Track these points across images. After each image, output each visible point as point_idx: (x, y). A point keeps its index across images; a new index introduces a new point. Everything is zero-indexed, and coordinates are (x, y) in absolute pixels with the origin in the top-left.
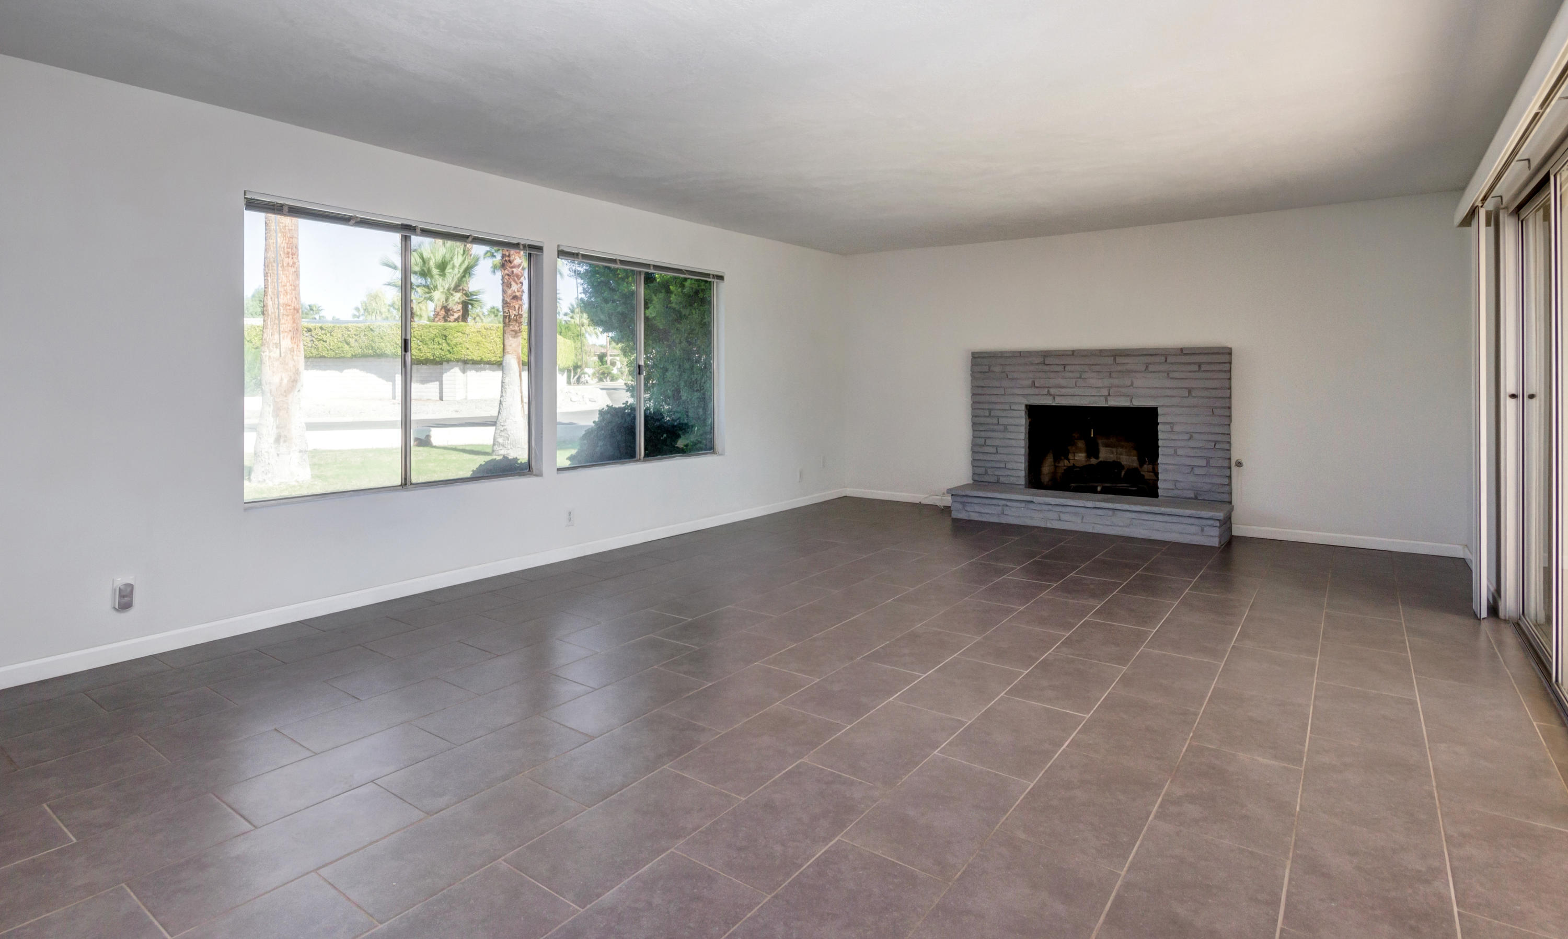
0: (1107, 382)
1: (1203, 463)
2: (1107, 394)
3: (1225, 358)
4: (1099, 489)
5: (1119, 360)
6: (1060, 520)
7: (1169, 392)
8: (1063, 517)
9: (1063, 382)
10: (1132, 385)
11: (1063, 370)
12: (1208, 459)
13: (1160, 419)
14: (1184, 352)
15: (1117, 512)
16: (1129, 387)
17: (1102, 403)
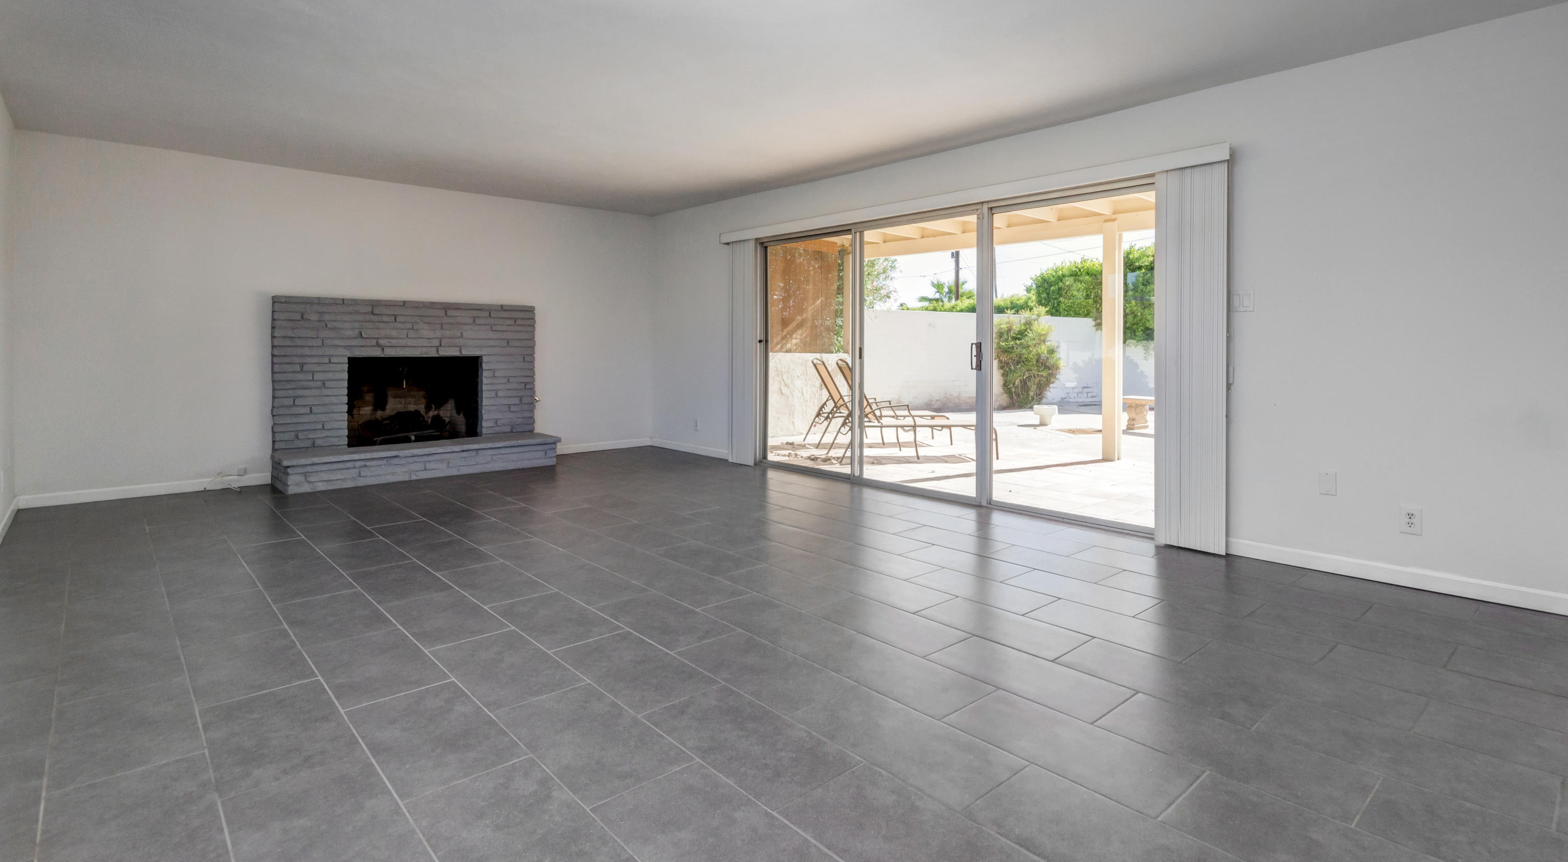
0: (439, 333)
1: (517, 401)
2: (438, 344)
3: (527, 315)
4: (413, 438)
5: (450, 313)
6: (426, 469)
7: (492, 343)
8: (429, 466)
9: (394, 333)
10: (462, 336)
11: (394, 320)
12: (521, 398)
13: (485, 366)
14: (504, 308)
15: (479, 452)
16: (459, 338)
17: (432, 353)
